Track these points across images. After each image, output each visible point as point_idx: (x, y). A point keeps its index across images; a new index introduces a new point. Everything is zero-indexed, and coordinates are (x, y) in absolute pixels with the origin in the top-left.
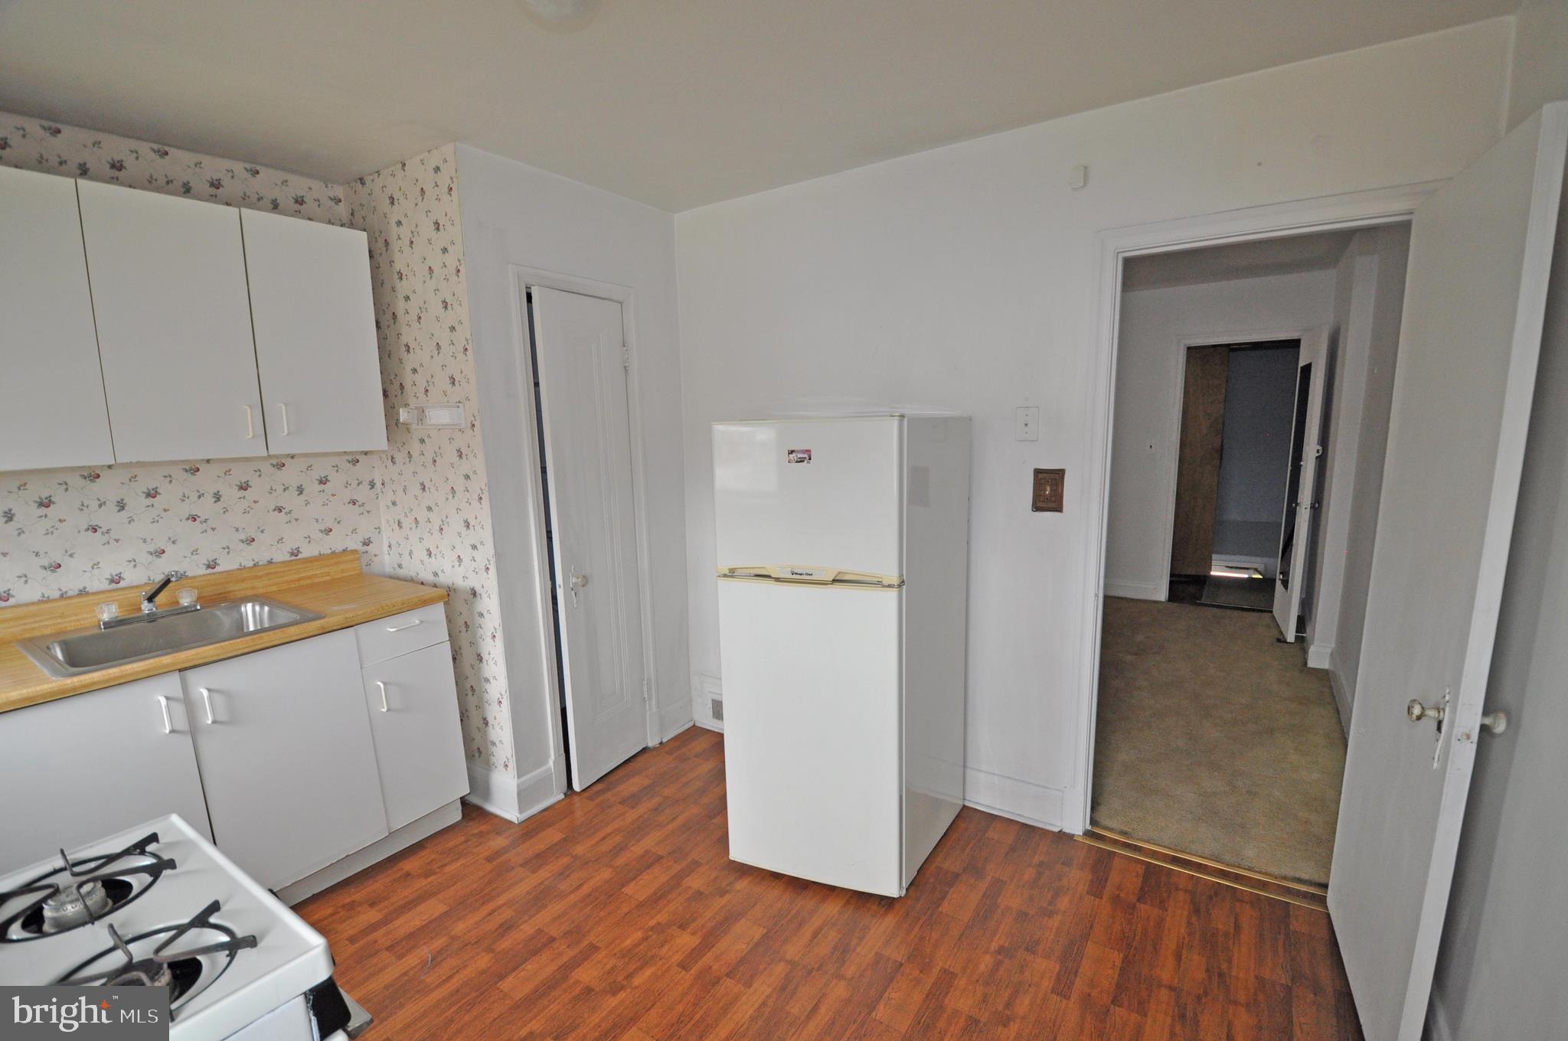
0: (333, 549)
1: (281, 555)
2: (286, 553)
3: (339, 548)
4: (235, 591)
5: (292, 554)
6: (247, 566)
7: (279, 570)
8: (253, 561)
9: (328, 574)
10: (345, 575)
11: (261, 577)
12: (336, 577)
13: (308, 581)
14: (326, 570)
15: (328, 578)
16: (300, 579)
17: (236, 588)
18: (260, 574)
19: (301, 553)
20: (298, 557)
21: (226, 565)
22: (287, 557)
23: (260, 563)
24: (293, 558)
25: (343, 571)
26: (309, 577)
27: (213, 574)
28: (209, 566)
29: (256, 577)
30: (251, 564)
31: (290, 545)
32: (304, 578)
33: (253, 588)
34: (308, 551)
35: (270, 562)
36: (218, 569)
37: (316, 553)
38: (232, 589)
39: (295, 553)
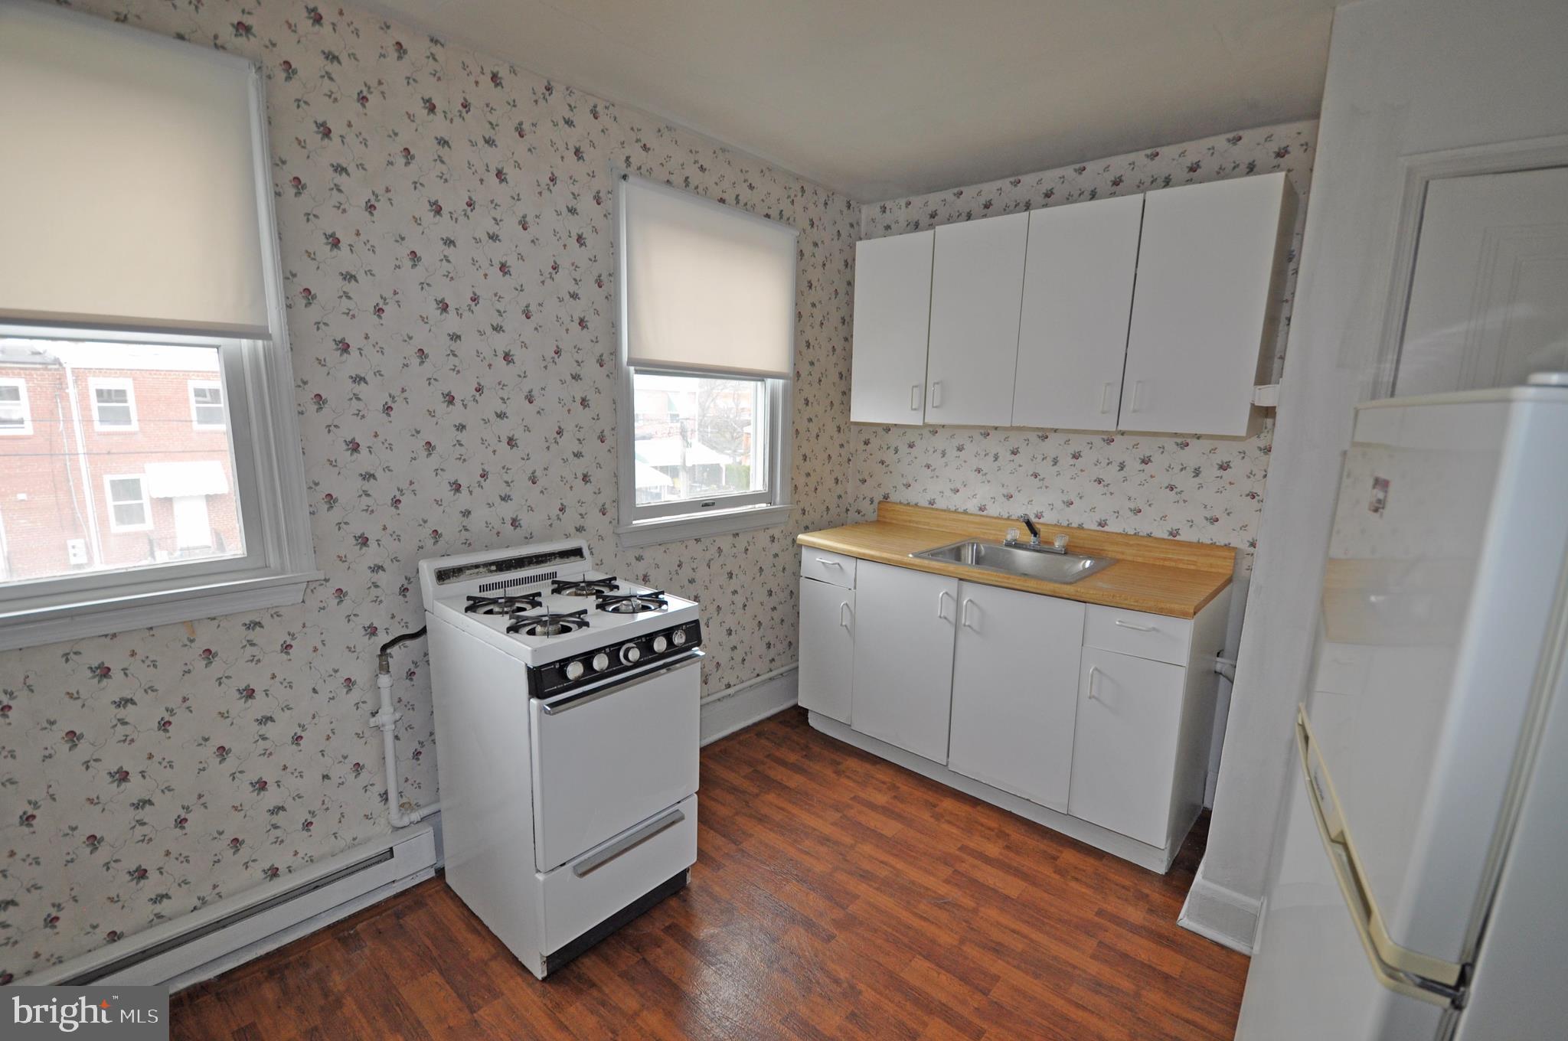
0: (1214, 541)
1: (1161, 533)
2: (1165, 531)
3: (1221, 541)
4: (1109, 551)
5: (1171, 534)
6: (1129, 533)
7: (1149, 544)
8: (1135, 529)
9: (1194, 563)
10: (1213, 570)
11: (1131, 545)
12: (1202, 569)
13: (1173, 564)
14: (1194, 558)
15: (1193, 567)
16: (1165, 559)
17: (1110, 549)
18: (1131, 542)
19: (1179, 535)
20: (1175, 538)
21: (1113, 527)
22: (1166, 536)
23: (1141, 534)
24: (1171, 537)
25: (1211, 566)
26: (1175, 561)
27: (1102, 531)
28: (1100, 524)
29: (1127, 545)
30: (1132, 532)
31: (1171, 524)
32: (1170, 559)
33: (1123, 553)
34: (1185, 536)
35: (1149, 536)
36: (1106, 529)
37: (1194, 539)
38: (1105, 548)
39: (1174, 533)
